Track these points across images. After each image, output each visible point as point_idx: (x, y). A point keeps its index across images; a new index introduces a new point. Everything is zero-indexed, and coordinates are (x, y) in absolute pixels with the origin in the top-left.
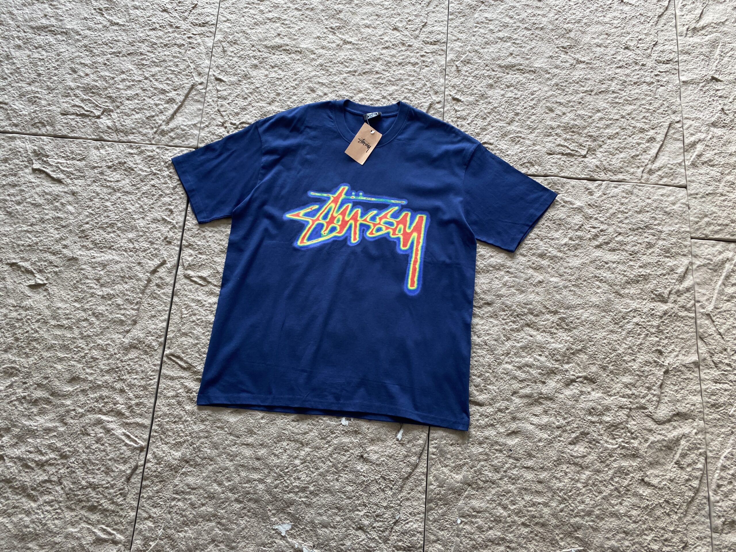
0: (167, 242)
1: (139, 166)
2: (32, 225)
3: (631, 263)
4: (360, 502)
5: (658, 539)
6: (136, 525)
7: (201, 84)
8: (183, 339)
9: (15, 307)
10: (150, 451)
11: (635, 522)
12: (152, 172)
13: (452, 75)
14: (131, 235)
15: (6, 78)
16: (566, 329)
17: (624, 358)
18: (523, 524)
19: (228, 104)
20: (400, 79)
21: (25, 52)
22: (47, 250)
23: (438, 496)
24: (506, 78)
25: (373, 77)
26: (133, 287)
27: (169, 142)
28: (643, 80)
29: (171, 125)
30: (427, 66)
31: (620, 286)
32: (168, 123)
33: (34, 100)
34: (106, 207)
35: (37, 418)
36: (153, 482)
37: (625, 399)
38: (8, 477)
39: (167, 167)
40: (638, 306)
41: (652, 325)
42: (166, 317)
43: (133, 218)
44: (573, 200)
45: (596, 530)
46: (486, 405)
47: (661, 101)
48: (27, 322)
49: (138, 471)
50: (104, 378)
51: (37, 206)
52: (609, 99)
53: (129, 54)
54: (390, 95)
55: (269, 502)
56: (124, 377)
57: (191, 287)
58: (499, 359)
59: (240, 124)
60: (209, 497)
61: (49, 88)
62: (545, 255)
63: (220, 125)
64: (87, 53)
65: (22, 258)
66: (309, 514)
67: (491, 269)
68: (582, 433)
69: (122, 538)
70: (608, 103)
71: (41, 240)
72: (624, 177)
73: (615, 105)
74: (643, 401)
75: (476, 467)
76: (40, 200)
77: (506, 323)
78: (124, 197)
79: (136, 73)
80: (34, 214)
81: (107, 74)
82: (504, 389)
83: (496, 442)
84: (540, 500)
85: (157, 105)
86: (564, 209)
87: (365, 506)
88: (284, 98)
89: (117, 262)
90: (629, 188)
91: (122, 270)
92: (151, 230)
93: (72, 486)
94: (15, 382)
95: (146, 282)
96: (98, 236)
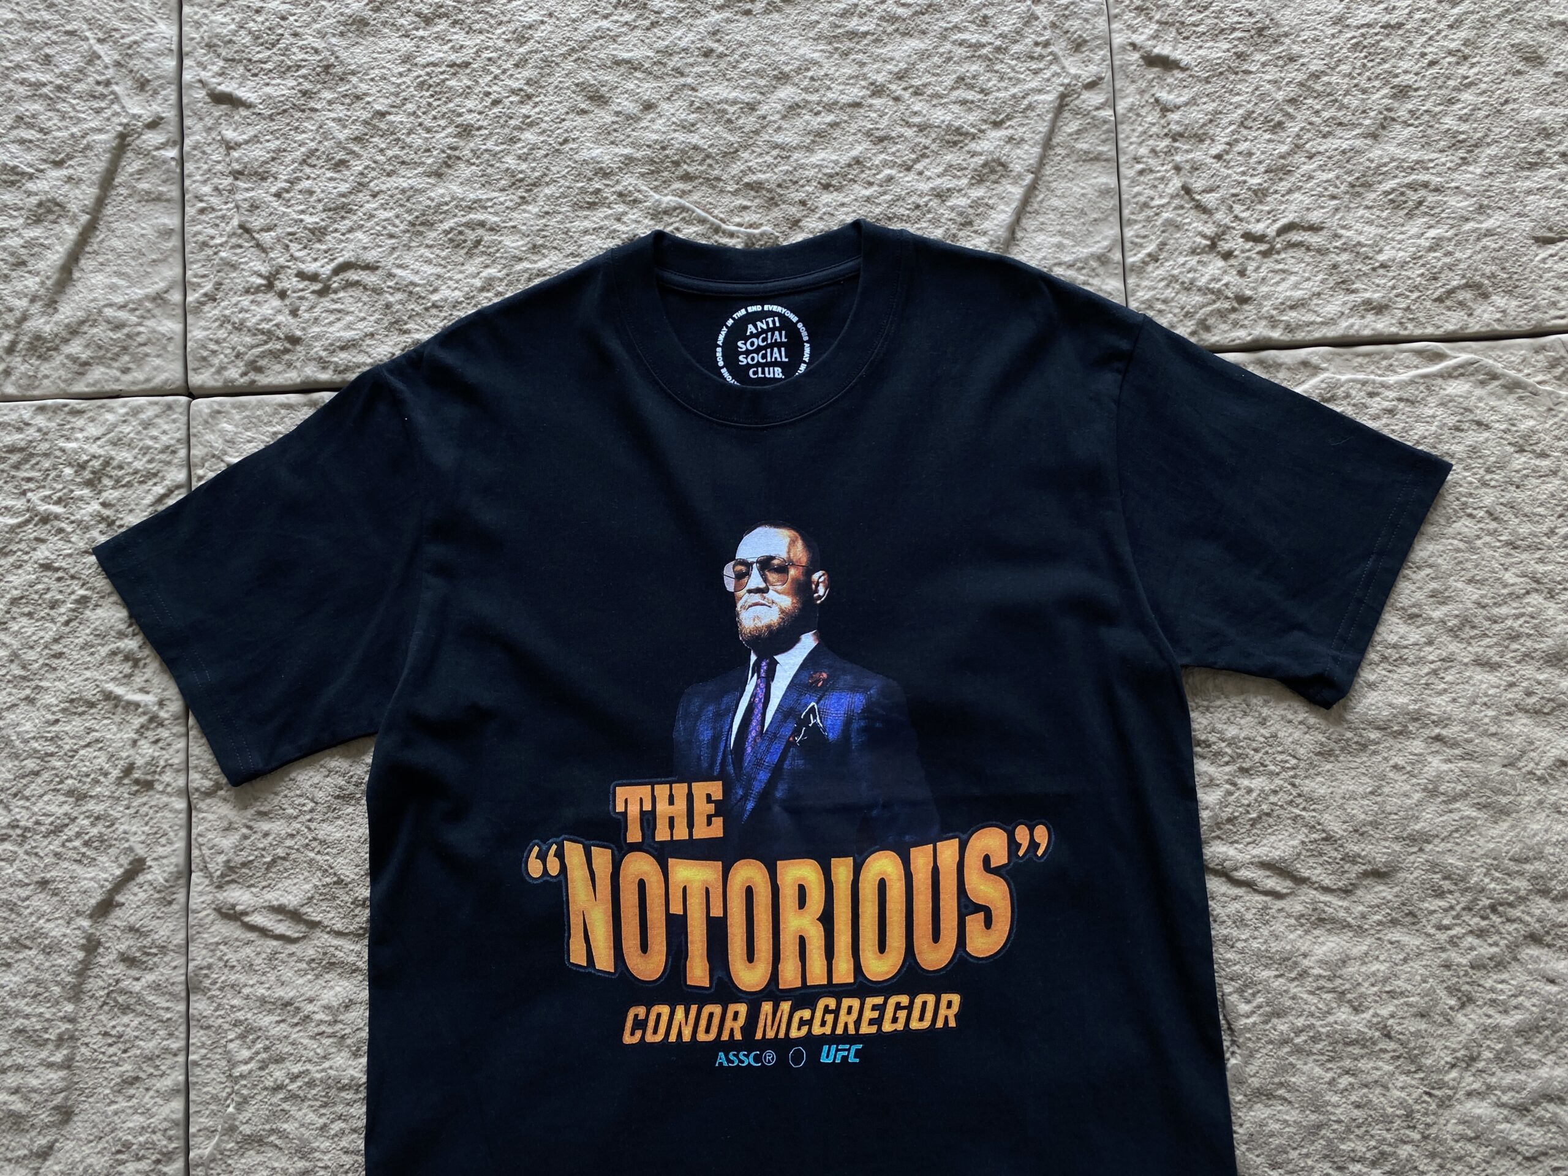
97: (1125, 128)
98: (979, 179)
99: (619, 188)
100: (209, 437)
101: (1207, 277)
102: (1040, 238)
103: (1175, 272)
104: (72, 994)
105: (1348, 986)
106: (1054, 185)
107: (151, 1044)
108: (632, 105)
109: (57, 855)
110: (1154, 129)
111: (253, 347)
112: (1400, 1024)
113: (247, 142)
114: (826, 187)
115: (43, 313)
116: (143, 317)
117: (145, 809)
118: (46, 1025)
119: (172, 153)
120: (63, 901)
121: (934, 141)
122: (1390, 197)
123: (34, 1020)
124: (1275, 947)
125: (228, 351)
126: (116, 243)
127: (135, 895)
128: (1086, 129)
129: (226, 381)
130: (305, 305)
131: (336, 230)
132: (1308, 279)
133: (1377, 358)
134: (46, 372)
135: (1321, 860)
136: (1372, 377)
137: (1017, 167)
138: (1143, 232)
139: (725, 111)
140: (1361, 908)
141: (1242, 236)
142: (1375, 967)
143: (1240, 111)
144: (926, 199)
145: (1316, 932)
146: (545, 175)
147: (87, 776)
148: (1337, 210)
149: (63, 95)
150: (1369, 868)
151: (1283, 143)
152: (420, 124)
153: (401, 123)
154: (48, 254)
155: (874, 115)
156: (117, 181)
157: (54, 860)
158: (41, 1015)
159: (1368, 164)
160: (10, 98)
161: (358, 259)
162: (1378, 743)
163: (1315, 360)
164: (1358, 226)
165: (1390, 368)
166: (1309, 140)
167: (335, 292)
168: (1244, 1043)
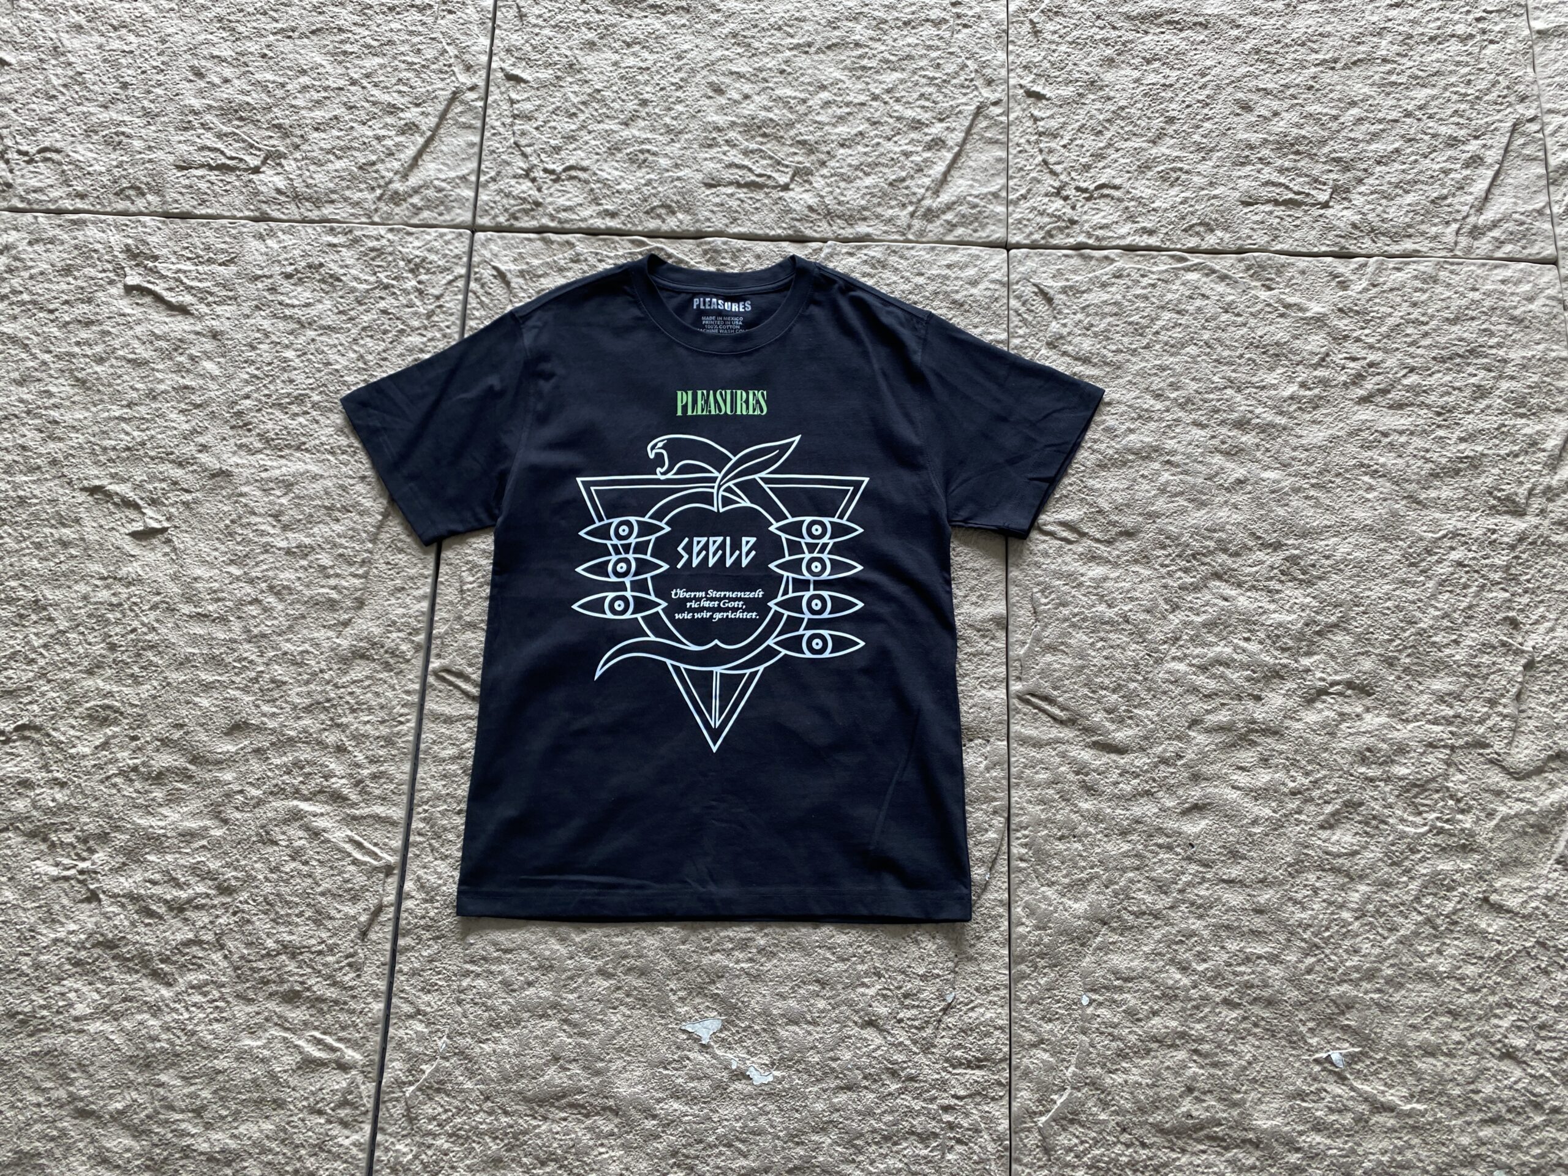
1: (353, 272)
2: (129, 406)
3: (1441, 433)
4: (865, 967)
5: (1524, 1025)
6: (391, 1031)
7: (472, 89)
8: (467, 634)
9: (105, 579)
10: (409, 876)
11: (1472, 990)
12: (379, 282)
13: (1023, 42)
15: (54, 96)
16: (1301, 581)
17: (1434, 639)
18: (1227, 1002)
19: (537, 128)
20: (909, 57)
21: (93, 39)
22: (166, 457)
23: (1037, 949)
24: (1143, 43)
25: (848, 56)
26: (352, 529)
27: (409, 218)
28: (1449, 31)
29: (413, 181)
30: (965, 26)
31: (1418, 482)
32: (405, 177)
33: (117, 139)
34: (286, 360)
35: (165, 811)
36: (419, 939)
37: (1440, 728)
38: (110, 936)
39: (411, 271)
40: (1460, 525)
41: (1492, 566)
42: (427, 590)
43: (344, 383)
44: (1303, 301)
45: (1386, 1009)
46: (1133, 752)
47: (1492, 76)
48: (132, 610)
49: (383, 918)
50: (301, 723)
51: (139, 365)
52: (1376, 77)
53: (313, 32)
54: (889, 91)
55: (671, 974)
56: (344, 720)
58: (1157, 651)
59: (565, 170)
60: (541, 966)
61: (146, 113)
62: (1248, 422)
63: (520, 176)
64: (225, 35)
65: (113, 476)
66: (759, 997)
67: (1130, 457)
68: (1347, 804)
69: (358, 1056)
70: (1372, 85)
71: (153, 437)
72: (1417, 247)
73: (1388, 89)
74: (1480, 730)
75: (1116, 883)
76: (144, 352)
77: (1168, 573)
78: (324, 338)
79: (331, 71)
80: (133, 382)
81: (269, 76)
82: (1171, 716)
83: (1160, 830)
84: (1260, 950)
85: (379, 138)
86: (1285, 322)
87: (879, 975)
88: (657, 110)
89: (315, 478)
90: (1429, 270)
91: (327, 493)
93: (245, 952)
94: (114, 737)
95: (380, 518)
96: (272, 422)
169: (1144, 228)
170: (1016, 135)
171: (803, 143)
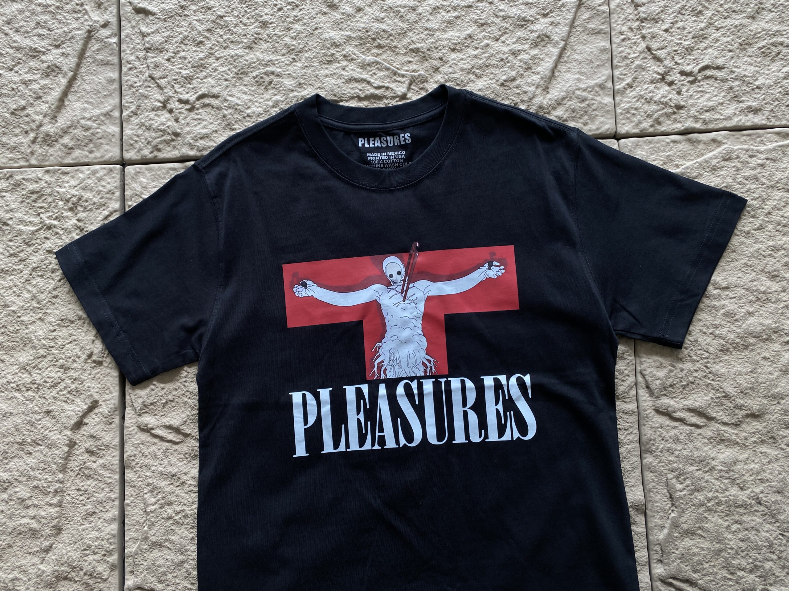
0: (94, 362)
1: (19, 215)
7: (106, 25)
8: (156, 553)
14: (24, 357)
19: (168, 60)
26: (44, 462)
27: (63, 158)
29: (62, 121)
32: (54, 118)
39: (71, 209)
42: (115, 512)
43: (22, 323)
57: (154, 448)
59: (198, 99)
63: (158, 109)
67: (752, 341)
85: (26, 83)
88: (277, 31)
91: (17, 430)
92: (60, 342)
95: (66, 449)
97: (615, 16)
98: (535, 45)
99: (344, 53)
100: (134, 185)
101: (660, 95)
102: (568, 76)
103: (642, 93)
104: (62, 469)
105: (737, 476)
106: (576, 47)
107: (101, 495)
108: (351, 9)
109: (54, 398)
110: (631, 17)
111: (156, 138)
112: (766, 497)
113: (153, 33)
114: (453, 50)
115: (50, 123)
116: (100, 124)
117: (98, 375)
118: (49, 484)
119: (114, 40)
120: (58, 422)
121: (511, 25)
122: (762, 50)
123: (43, 481)
124: (696, 454)
125: (143, 141)
126: (86, 87)
127: (93, 419)
128: (593, 17)
129: (142, 156)
130: (182, 116)
131: (198, 78)
132: (716, 96)
133: (754, 137)
134: (52, 153)
135: (722, 408)
136: (752, 147)
137: (556, 38)
138: (624, 72)
139: (399, 11)
140: (744, 434)
141: (679, 73)
142: (752, 466)
143: (679, 6)
144: (507, 55)
145: (719, 447)
146: (305, 46)
147: (70, 358)
148: (732, 58)
149: (60, 11)
150: (749, 412)
151: (702, 22)
152: (241, 22)
153: (231, 21)
154: (53, 93)
155: (478, 12)
156: (87, 54)
157: (53, 401)
158: (46, 479)
159: (750, 32)
160: (34, 13)
161: (209, 92)
162: (753, 345)
163: (719, 138)
164: (744, 66)
165: (762, 142)
166: (717, 20)
167: (197, 109)
168: (679, 506)
169: (749, 107)
170: (618, 25)
171: (416, 51)
